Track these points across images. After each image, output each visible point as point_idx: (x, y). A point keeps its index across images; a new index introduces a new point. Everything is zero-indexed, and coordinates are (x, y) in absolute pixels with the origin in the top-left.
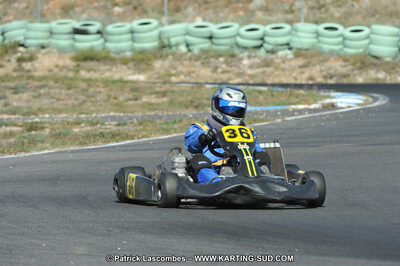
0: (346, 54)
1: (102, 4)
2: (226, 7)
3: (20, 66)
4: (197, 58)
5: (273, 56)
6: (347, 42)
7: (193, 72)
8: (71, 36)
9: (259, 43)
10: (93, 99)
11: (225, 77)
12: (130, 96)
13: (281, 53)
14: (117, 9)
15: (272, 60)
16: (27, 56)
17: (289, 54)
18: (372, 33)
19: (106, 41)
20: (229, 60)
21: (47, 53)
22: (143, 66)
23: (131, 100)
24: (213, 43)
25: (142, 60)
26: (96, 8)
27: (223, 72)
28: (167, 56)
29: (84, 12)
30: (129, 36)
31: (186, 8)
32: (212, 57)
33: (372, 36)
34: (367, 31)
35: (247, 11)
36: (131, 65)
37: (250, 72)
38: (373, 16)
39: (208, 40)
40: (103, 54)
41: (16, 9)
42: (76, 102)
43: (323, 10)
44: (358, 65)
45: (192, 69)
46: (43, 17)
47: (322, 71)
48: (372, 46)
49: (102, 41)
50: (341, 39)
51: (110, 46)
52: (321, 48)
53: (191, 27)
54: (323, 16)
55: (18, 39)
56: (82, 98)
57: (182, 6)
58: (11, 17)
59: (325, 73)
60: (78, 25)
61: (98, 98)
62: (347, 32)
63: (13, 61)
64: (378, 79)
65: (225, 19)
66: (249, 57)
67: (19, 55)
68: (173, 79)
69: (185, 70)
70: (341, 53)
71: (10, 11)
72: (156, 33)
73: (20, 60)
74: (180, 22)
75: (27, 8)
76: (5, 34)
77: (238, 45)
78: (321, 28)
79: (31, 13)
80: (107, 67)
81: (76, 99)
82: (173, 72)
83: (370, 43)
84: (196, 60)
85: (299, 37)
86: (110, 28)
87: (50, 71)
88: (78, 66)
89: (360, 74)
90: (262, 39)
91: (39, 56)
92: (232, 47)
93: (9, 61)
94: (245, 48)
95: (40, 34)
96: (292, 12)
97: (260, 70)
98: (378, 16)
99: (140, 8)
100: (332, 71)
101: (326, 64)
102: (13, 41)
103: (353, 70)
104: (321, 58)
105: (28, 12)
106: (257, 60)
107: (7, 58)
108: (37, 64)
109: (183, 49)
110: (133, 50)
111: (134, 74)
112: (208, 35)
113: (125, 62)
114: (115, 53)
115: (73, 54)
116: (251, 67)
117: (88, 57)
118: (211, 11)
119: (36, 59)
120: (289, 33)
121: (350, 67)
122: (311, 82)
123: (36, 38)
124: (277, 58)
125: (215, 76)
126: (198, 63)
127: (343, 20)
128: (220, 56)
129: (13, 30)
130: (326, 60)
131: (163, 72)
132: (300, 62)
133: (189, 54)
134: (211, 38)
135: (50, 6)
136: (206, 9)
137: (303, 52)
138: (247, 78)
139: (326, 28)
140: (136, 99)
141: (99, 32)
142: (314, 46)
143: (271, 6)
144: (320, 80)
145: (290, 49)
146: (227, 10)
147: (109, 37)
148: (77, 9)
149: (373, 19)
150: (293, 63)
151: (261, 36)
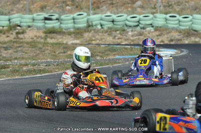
0: (180, 29)
1: (61, 5)
2: (122, 6)
3: (17, 36)
4: (106, 32)
5: (144, 31)
6: (181, 23)
7: (104, 39)
8: (43, 21)
9: (137, 24)
10: (43, 53)
11: (119, 41)
12: (62, 51)
13: (148, 29)
14: (68, 8)
15: (143, 32)
16: (21, 31)
17: (152, 29)
18: (193, 19)
19: (61, 23)
20: (122, 33)
21: (32, 29)
22: (79, 36)
23: (61, 53)
24: (114, 24)
25: (78, 33)
26: (57, 7)
27: (118, 39)
28: (91, 31)
29: (51, 9)
30: (72, 21)
31: (102, 7)
32: (113, 31)
33: (193, 20)
34: (191, 17)
35: (132, 8)
36: (73, 35)
37: (132, 38)
38: (195, 10)
39: (112, 23)
40: (59, 30)
41: (17, 8)
42: (34, 54)
43: (171, 7)
44: (186, 34)
45: (103, 37)
46: (30, 12)
47: (168, 38)
48: (193, 25)
49: (59, 23)
50: (178, 22)
51: (63, 26)
52: (167, 26)
53: (103, 16)
54: (170, 10)
55: (17, 23)
56: (38, 52)
57: (100, 6)
58: (15, 12)
59: (169, 39)
60: (47, 16)
61: (46, 52)
62: (181, 18)
63: (14, 34)
64: (195, 42)
65: (121, 12)
66: (132, 31)
67: (17, 30)
68: (93, 42)
69: (99, 38)
70: (178, 29)
71: (15, 9)
72: (86, 19)
73: (17, 33)
74: (98, 14)
75: (23, 7)
76: (11, 21)
77: (127, 25)
78: (168, 16)
79: (25, 10)
80: (61, 37)
81: (35, 53)
82: (94, 39)
83: (192, 24)
84: (106, 33)
85: (157, 21)
86: (63, 17)
87: (32, 38)
88: (46, 36)
89: (187, 39)
90: (138, 22)
91: (27, 31)
92: (123, 26)
93: (12, 34)
94: (130, 26)
95: (28, 20)
96: (155, 8)
97: (137, 37)
98: (198, 10)
99: (79, 7)
100: (173, 38)
101: (170, 34)
102: (14, 24)
103: (183, 37)
104: (168, 31)
105: (23, 9)
106: (136, 32)
107: (11, 32)
108: (26, 35)
109: (99, 27)
110: (74, 28)
111: (74, 40)
112: (112, 20)
113: (70, 34)
114: (65, 29)
115: (44, 30)
116: (132, 36)
117: (52, 32)
118: (115, 8)
119: (26, 32)
120: (152, 19)
121: (182, 36)
122: (162, 43)
123: (26, 22)
124: (146, 31)
125: (115, 40)
126: (106, 34)
127: (180, 12)
128: (118, 30)
129: (14, 18)
130: (170, 32)
131: (88, 39)
132: (157, 33)
133: (102, 30)
134: (113, 21)
135: (35, 6)
136: (113, 7)
137: (159, 28)
138: (130, 41)
139: (170, 16)
140: (64, 53)
141: (57, 19)
142: (164, 25)
143: (145, 5)
144: (166, 42)
145: (152, 27)
146: (123, 7)
147: (62, 22)
148: (48, 8)
149: (195, 12)
150: (154, 34)
151: (138, 20)
